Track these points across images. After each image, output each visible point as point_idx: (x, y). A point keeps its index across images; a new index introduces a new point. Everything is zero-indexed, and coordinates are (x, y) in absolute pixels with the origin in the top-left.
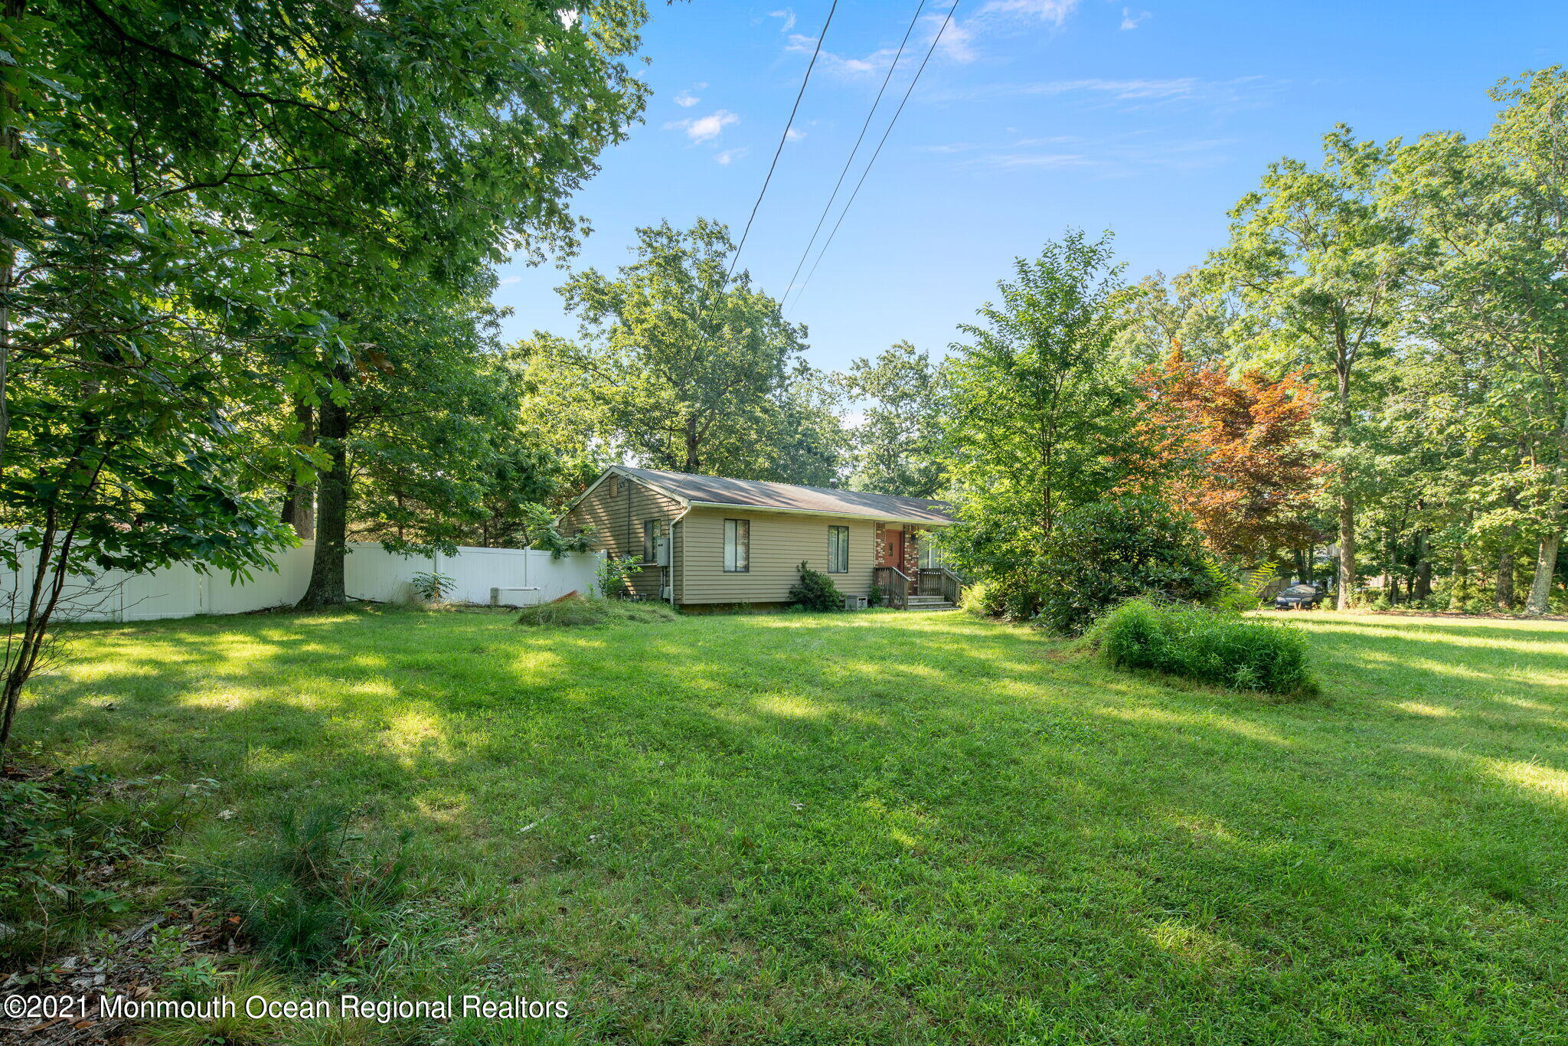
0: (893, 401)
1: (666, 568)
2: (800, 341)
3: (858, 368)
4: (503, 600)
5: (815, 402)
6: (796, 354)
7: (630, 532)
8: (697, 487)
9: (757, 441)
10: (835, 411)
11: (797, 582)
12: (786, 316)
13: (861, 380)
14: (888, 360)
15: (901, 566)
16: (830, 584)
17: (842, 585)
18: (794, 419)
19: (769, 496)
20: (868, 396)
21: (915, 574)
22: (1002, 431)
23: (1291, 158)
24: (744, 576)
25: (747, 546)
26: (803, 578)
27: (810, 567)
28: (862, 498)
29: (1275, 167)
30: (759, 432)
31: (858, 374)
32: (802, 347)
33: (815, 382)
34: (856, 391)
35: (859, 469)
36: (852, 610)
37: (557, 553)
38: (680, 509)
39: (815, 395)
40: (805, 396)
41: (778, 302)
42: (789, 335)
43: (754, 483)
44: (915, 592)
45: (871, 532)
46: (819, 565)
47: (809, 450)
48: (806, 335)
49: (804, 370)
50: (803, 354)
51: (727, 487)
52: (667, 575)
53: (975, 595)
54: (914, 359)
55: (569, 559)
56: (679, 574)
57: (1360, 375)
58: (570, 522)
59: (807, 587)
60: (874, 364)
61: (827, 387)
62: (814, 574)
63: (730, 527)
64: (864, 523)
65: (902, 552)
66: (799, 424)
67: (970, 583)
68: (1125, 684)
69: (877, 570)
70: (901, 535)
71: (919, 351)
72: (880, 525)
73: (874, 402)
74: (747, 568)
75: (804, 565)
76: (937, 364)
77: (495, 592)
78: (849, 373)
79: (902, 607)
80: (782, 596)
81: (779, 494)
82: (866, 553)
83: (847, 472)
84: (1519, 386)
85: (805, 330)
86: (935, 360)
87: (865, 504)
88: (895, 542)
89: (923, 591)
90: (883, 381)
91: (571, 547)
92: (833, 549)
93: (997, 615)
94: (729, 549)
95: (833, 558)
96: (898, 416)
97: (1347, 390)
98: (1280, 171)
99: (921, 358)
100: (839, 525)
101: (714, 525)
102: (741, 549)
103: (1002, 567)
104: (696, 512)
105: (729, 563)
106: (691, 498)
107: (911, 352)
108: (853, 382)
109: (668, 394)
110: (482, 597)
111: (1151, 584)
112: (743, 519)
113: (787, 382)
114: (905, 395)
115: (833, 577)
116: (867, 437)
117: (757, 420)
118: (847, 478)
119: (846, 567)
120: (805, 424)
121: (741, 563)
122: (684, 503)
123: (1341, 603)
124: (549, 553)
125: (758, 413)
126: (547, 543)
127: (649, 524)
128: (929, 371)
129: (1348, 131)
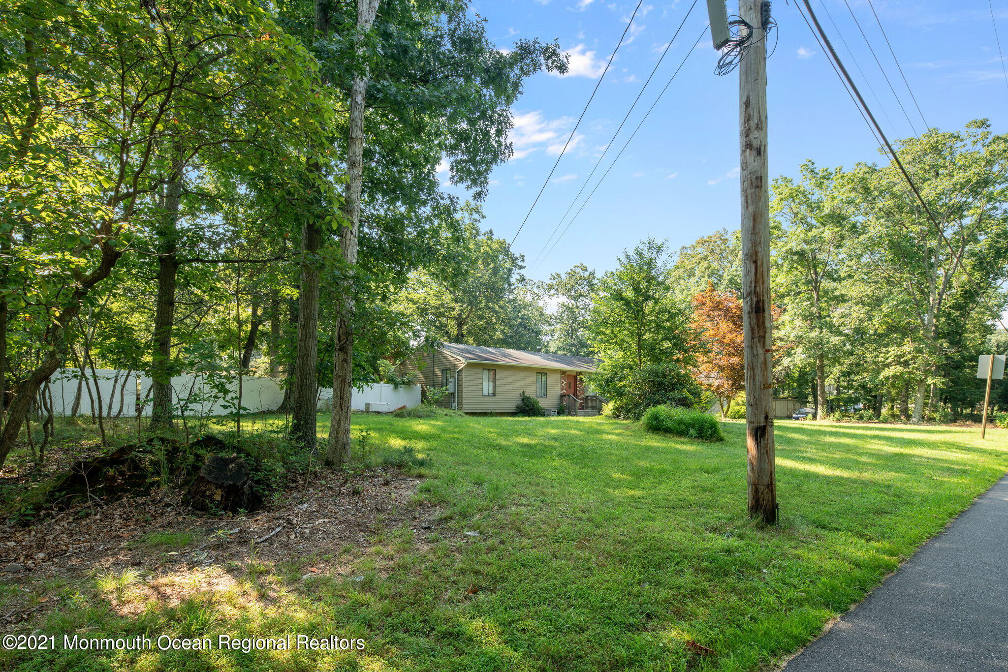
0: (575, 298)
1: (453, 394)
2: (520, 264)
3: (554, 278)
4: (373, 408)
5: (529, 298)
6: (518, 271)
7: (434, 375)
8: (469, 352)
9: (496, 323)
10: (541, 303)
11: (520, 402)
12: (512, 250)
13: (555, 286)
14: (571, 275)
15: (575, 394)
16: (537, 403)
17: (543, 403)
18: (517, 309)
19: (505, 356)
20: (560, 295)
21: (583, 399)
22: (618, 329)
23: (784, 176)
24: (493, 398)
25: (494, 382)
26: (523, 400)
27: (527, 394)
28: (555, 356)
29: (777, 180)
30: (498, 318)
31: (554, 282)
32: (521, 267)
33: (529, 287)
34: (552, 292)
35: (556, 337)
36: (549, 415)
37: (396, 386)
38: (462, 363)
39: (529, 294)
40: (523, 295)
41: (507, 242)
42: (514, 260)
43: (497, 349)
44: (583, 408)
45: (559, 377)
46: (531, 393)
47: (525, 327)
48: (523, 261)
49: (522, 280)
50: (522, 271)
51: (484, 352)
52: (454, 397)
53: (608, 408)
54: (586, 274)
55: (402, 389)
56: (460, 397)
57: (826, 292)
58: (400, 369)
59: (525, 404)
60: (563, 276)
61: (536, 291)
62: (529, 398)
63: (486, 373)
64: (555, 371)
65: (575, 387)
66: (520, 312)
67: (607, 402)
68: (650, 435)
69: (562, 396)
70: (575, 378)
71: (590, 270)
72: (563, 372)
73: (563, 299)
74: (494, 394)
75: (523, 393)
76: (600, 277)
77: (368, 405)
78: (548, 282)
79: (576, 415)
80: (512, 409)
81: (511, 356)
82: (556, 387)
83: (548, 338)
84: (895, 303)
85: (523, 257)
86: (599, 275)
87: (556, 361)
88: (572, 381)
89: (587, 408)
90: (569, 287)
91: (404, 383)
92: (539, 385)
93: (617, 417)
94: (486, 384)
95: (539, 389)
96: (578, 307)
97: (818, 300)
98: (779, 182)
99: (591, 274)
100: (542, 372)
101: (479, 371)
102: (491, 384)
103: (620, 393)
104: (469, 365)
105: (486, 392)
106: (467, 358)
107: (585, 270)
108: (551, 287)
109: (448, 297)
110: (362, 407)
111: (671, 400)
112: (492, 368)
113: (513, 287)
114: (581, 295)
115: (539, 399)
116: (560, 319)
117: (496, 312)
118: (548, 342)
119: (546, 394)
120: (523, 312)
121: (491, 391)
122: (463, 361)
123: (818, 417)
124: (392, 386)
125: (497, 308)
126: (391, 380)
127: (444, 371)
128: (595, 281)
129: (813, 164)
